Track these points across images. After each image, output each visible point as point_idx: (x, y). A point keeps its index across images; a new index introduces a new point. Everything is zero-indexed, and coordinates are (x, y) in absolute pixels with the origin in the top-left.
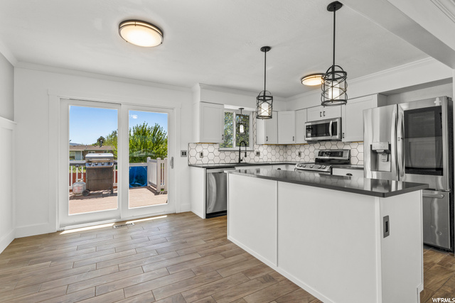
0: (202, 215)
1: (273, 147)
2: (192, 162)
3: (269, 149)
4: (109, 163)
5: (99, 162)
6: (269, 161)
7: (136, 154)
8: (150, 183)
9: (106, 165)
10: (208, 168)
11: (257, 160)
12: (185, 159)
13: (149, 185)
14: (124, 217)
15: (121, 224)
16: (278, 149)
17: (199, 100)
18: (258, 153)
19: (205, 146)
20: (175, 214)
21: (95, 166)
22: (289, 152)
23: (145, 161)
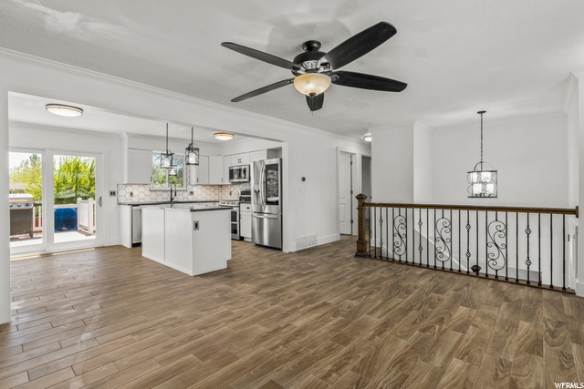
0: (128, 245)
1: (208, 187)
2: (121, 201)
3: (204, 189)
4: (27, 205)
5: (14, 203)
6: (204, 199)
7: (62, 195)
8: (81, 226)
9: (23, 207)
10: (133, 205)
11: (191, 198)
12: (114, 198)
13: (79, 228)
14: (48, 251)
15: (47, 255)
16: (213, 189)
17: (126, 147)
18: (192, 193)
19: (134, 187)
20: (103, 247)
21: (18, 208)
22: (224, 192)
23: (75, 202)
